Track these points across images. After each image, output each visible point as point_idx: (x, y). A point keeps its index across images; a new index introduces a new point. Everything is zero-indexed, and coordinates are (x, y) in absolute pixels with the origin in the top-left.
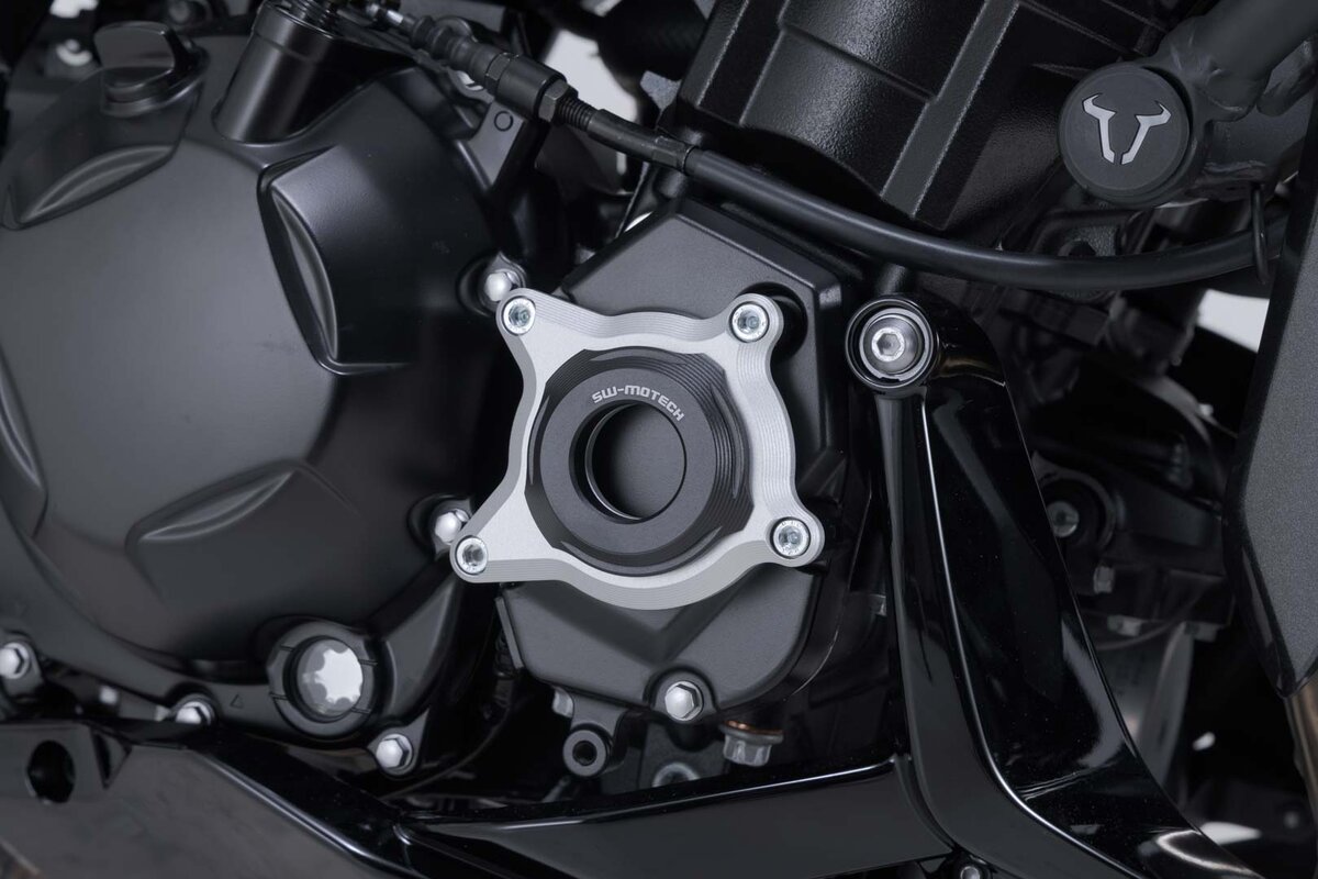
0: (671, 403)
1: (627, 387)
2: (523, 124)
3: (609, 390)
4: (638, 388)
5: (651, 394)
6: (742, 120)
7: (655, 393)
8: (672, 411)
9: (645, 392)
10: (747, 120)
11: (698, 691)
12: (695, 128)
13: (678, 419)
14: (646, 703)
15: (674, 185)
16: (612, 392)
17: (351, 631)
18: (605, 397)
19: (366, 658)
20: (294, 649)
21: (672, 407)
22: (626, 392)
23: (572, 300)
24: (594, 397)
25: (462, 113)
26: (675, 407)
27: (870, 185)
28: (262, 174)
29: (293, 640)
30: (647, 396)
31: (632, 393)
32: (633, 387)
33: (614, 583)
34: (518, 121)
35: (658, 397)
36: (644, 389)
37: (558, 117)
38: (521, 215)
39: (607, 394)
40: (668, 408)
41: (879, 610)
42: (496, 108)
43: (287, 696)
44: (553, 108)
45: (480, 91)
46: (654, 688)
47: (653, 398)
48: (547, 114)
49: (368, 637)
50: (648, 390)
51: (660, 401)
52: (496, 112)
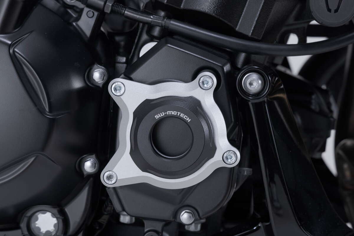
0: (185, 116)
1: (168, 112)
2: (98, 14)
3: (161, 114)
4: (172, 112)
5: (177, 113)
6: (182, 7)
7: (179, 113)
8: (186, 119)
9: (175, 113)
10: (184, 6)
11: (192, 213)
12: (163, 10)
13: (189, 121)
14: (174, 220)
15: (156, 32)
16: (162, 114)
17: (52, 207)
18: (160, 116)
19: (59, 216)
20: (29, 216)
21: (186, 117)
22: (168, 114)
23: (131, 79)
24: (156, 117)
25: (69, 11)
26: (187, 117)
27: (233, 26)
28: (10, 46)
29: (29, 214)
30: (176, 114)
31: (170, 114)
32: (170, 112)
33: (169, 182)
34: (96, 14)
35: (180, 114)
36: (174, 112)
37: (112, 11)
38: (99, 48)
39: (160, 115)
40: (184, 118)
41: (244, 173)
42: (86, 10)
43: (29, 234)
44: (110, 9)
45: (74, 2)
46: (176, 214)
47: (178, 115)
48: (108, 10)
49: (58, 209)
50: (176, 112)
51: (181, 116)
52: (87, 11)
